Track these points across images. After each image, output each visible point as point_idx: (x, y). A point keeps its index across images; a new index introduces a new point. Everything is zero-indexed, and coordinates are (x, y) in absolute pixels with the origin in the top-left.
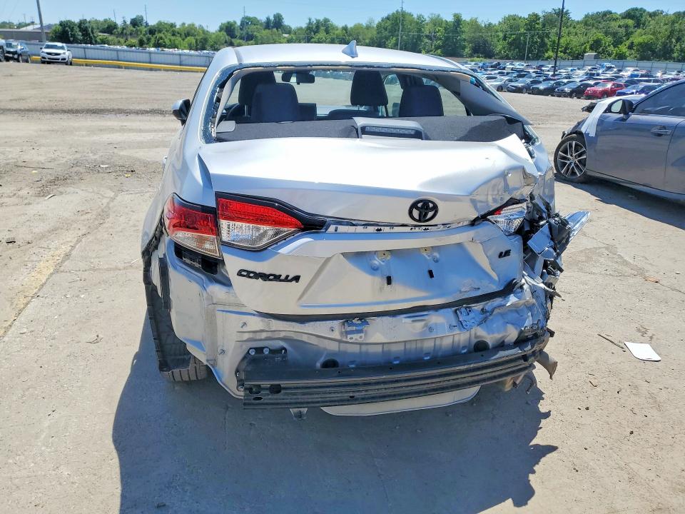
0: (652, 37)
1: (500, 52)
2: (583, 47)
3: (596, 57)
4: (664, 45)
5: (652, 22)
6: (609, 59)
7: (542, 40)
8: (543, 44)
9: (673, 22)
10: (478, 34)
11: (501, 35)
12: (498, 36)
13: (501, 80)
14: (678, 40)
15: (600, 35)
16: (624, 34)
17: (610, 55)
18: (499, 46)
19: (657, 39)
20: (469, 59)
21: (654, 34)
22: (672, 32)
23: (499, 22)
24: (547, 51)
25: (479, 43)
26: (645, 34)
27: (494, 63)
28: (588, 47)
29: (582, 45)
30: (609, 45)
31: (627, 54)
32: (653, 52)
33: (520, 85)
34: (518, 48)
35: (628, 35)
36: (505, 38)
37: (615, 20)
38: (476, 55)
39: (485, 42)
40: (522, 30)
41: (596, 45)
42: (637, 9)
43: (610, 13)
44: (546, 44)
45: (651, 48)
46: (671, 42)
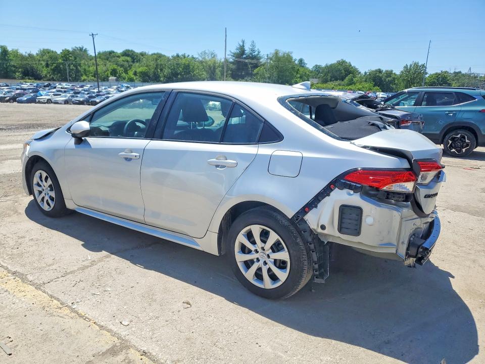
0: (146, 68)
1: (46, 76)
2: (106, 73)
3: (117, 80)
4: (154, 73)
5: (144, 59)
6: (125, 81)
7: (77, 68)
8: (78, 71)
9: (156, 60)
10: (25, 62)
11: (44, 63)
12: (41, 64)
13: (65, 96)
14: (161, 70)
15: (115, 67)
16: (128, 66)
17: (124, 79)
18: (45, 72)
19: (150, 69)
20: (22, 81)
21: (147, 66)
22: (157, 65)
23: (37, 54)
24: (82, 75)
25: (27, 69)
26: (141, 66)
27: (46, 84)
28: (109, 74)
29: (105, 72)
30: (122, 73)
31: (135, 78)
32: (149, 77)
33: (81, 99)
34: (60, 73)
35: (130, 66)
36: (47, 65)
37: (119, 57)
38: (27, 77)
39: (32, 68)
40: (60, 61)
41: (114, 72)
42: (129, 51)
43: (113, 52)
44: (80, 71)
45: (147, 75)
46: (157, 71)
